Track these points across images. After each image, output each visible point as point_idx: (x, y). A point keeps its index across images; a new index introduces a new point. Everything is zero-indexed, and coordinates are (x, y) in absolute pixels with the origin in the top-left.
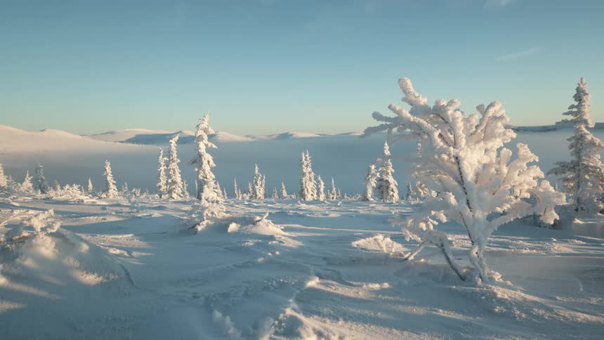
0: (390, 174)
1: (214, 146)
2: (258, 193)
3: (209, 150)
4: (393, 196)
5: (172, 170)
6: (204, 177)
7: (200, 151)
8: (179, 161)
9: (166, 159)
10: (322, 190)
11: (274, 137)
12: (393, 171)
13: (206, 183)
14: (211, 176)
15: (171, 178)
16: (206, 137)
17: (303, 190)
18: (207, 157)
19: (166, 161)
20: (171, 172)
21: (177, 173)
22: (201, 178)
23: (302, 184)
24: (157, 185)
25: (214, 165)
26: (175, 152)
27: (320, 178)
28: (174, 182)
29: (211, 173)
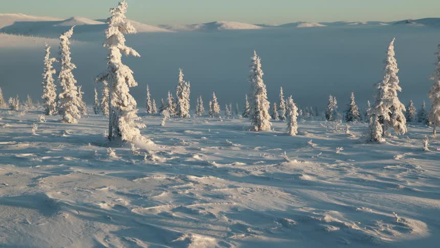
0: (396, 94)
1: (135, 53)
2: (182, 109)
3: (126, 59)
4: (399, 126)
5: (64, 81)
6: (118, 103)
7: (112, 61)
8: (74, 66)
9: (54, 59)
10: (294, 118)
11: (197, 27)
12: (400, 89)
13: (122, 113)
14: (130, 102)
15: (63, 91)
16: (122, 39)
17: (257, 113)
18: (125, 72)
19: (54, 64)
20: (63, 83)
21: (72, 85)
22: (115, 105)
23: (256, 104)
24: (43, 97)
25: (135, 84)
26: (68, 53)
27: (291, 101)
28: (68, 98)
29: (130, 96)
